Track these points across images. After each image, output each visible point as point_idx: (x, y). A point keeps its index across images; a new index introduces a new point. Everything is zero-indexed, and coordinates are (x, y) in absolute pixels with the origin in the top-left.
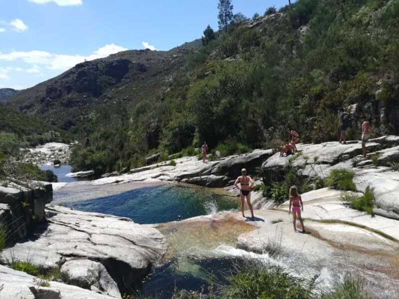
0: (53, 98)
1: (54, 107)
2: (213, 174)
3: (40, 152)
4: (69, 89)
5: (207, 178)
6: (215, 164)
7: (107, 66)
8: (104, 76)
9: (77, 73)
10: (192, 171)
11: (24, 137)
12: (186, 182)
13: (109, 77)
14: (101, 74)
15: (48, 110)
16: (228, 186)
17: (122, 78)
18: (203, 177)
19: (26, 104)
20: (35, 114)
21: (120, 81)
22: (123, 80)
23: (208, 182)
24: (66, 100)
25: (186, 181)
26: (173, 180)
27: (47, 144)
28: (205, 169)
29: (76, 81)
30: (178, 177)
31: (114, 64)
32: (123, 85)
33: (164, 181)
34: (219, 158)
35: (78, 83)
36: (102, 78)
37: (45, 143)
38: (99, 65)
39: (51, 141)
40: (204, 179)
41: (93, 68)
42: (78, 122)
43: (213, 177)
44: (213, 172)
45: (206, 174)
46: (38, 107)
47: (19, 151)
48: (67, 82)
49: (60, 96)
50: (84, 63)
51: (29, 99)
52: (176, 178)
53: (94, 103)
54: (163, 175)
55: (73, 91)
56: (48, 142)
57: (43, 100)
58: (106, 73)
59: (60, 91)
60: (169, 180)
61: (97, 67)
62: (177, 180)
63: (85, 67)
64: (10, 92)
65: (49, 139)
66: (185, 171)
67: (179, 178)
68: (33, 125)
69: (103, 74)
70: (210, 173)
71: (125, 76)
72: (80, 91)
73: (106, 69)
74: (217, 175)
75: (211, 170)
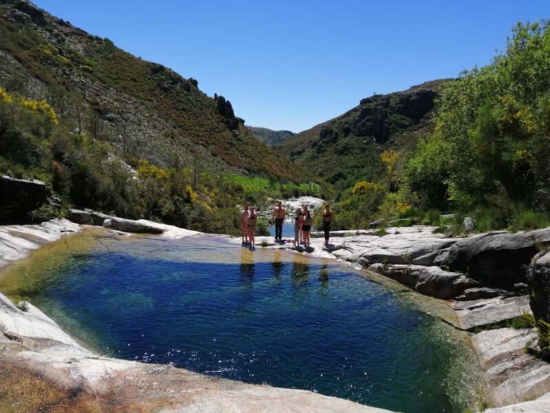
0: (327, 143)
1: (326, 154)
2: (438, 264)
3: (289, 205)
4: (347, 132)
5: (421, 271)
6: (448, 245)
7: (401, 101)
8: (395, 115)
9: (360, 110)
10: (396, 251)
11: (278, 185)
12: (379, 270)
13: (402, 116)
14: (392, 111)
15: (318, 157)
16: (463, 299)
17: (422, 118)
18: (413, 267)
19: (298, 149)
20: (304, 161)
21: (417, 122)
22: (421, 120)
23: (422, 280)
24: (340, 146)
25: (379, 268)
26: (355, 261)
27: (303, 197)
28: (422, 252)
29: (358, 121)
30: (365, 257)
31: (412, 98)
32: (420, 127)
33: (339, 260)
34: (467, 232)
35: (359, 124)
36: (392, 117)
37: (301, 196)
38: (390, 100)
39: (308, 194)
40: (414, 273)
41: (382, 104)
42: (350, 175)
43: (435, 270)
44: (437, 260)
45: (422, 263)
46: (309, 152)
47: (266, 200)
48: (347, 123)
49: (335, 140)
50: (372, 97)
51: (302, 143)
52: (362, 258)
53: (375, 151)
54: (345, 248)
55: (351, 135)
56: (304, 195)
57: (315, 145)
58: (399, 111)
59: (336, 134)
60: (348, 260)
61: (388, 102)
62: (362, 263)
63: (372, 102)
64: (287, 134)
65: (306, 191)
66: (384, 248)
67: (367, 260)
68: (292, 173)
69: (395, 112)
70: (430, 262)
71: (426, 115)
72: (361, 134)
73: (399, 105)
74: (443, 269)
75: (436, 255)
